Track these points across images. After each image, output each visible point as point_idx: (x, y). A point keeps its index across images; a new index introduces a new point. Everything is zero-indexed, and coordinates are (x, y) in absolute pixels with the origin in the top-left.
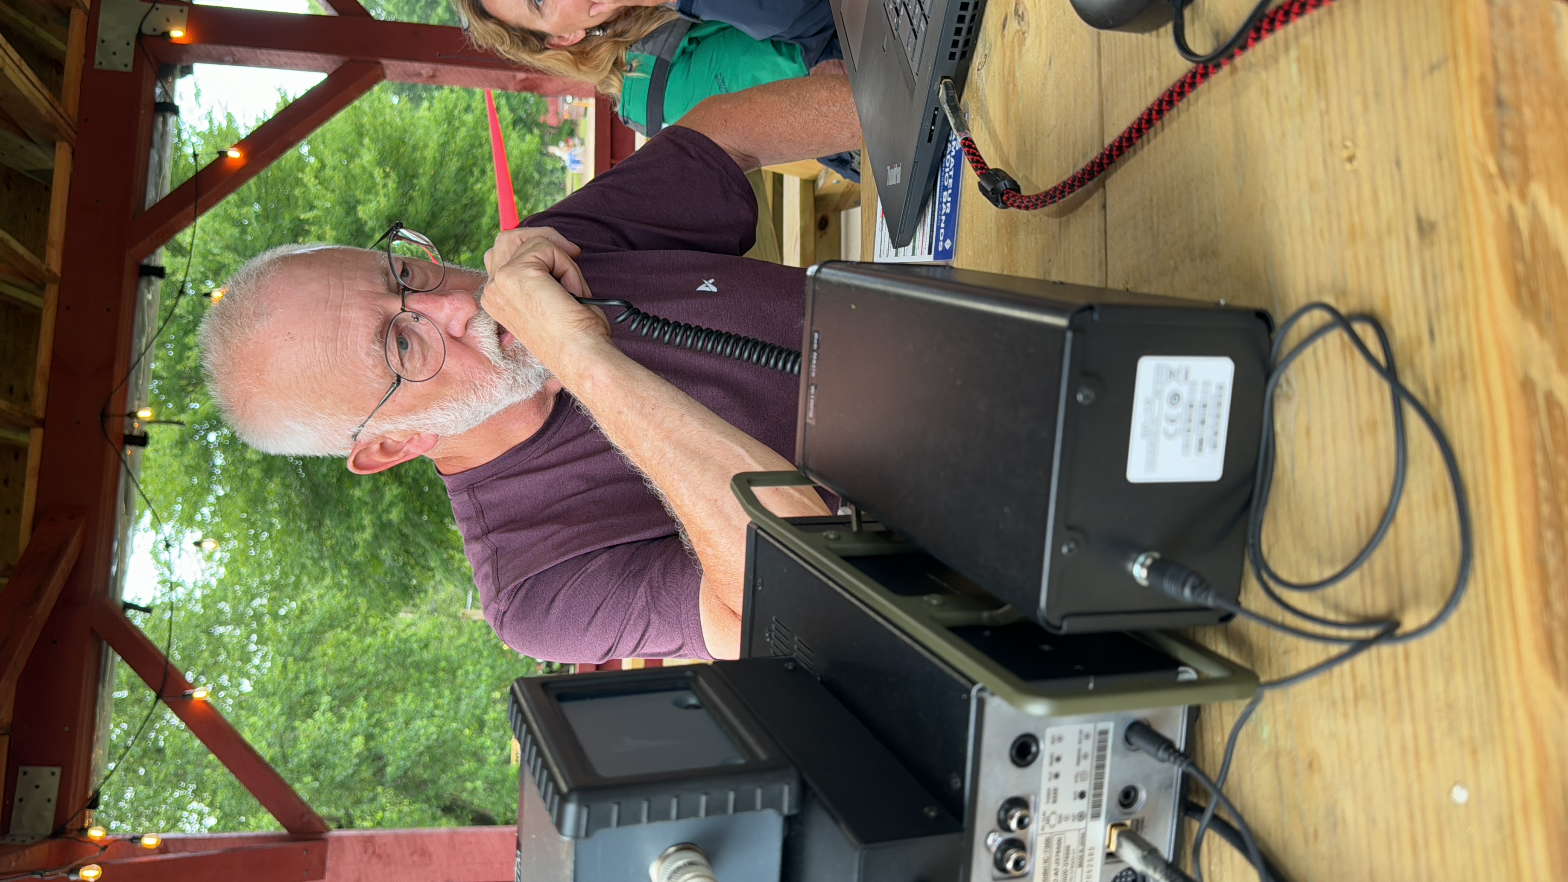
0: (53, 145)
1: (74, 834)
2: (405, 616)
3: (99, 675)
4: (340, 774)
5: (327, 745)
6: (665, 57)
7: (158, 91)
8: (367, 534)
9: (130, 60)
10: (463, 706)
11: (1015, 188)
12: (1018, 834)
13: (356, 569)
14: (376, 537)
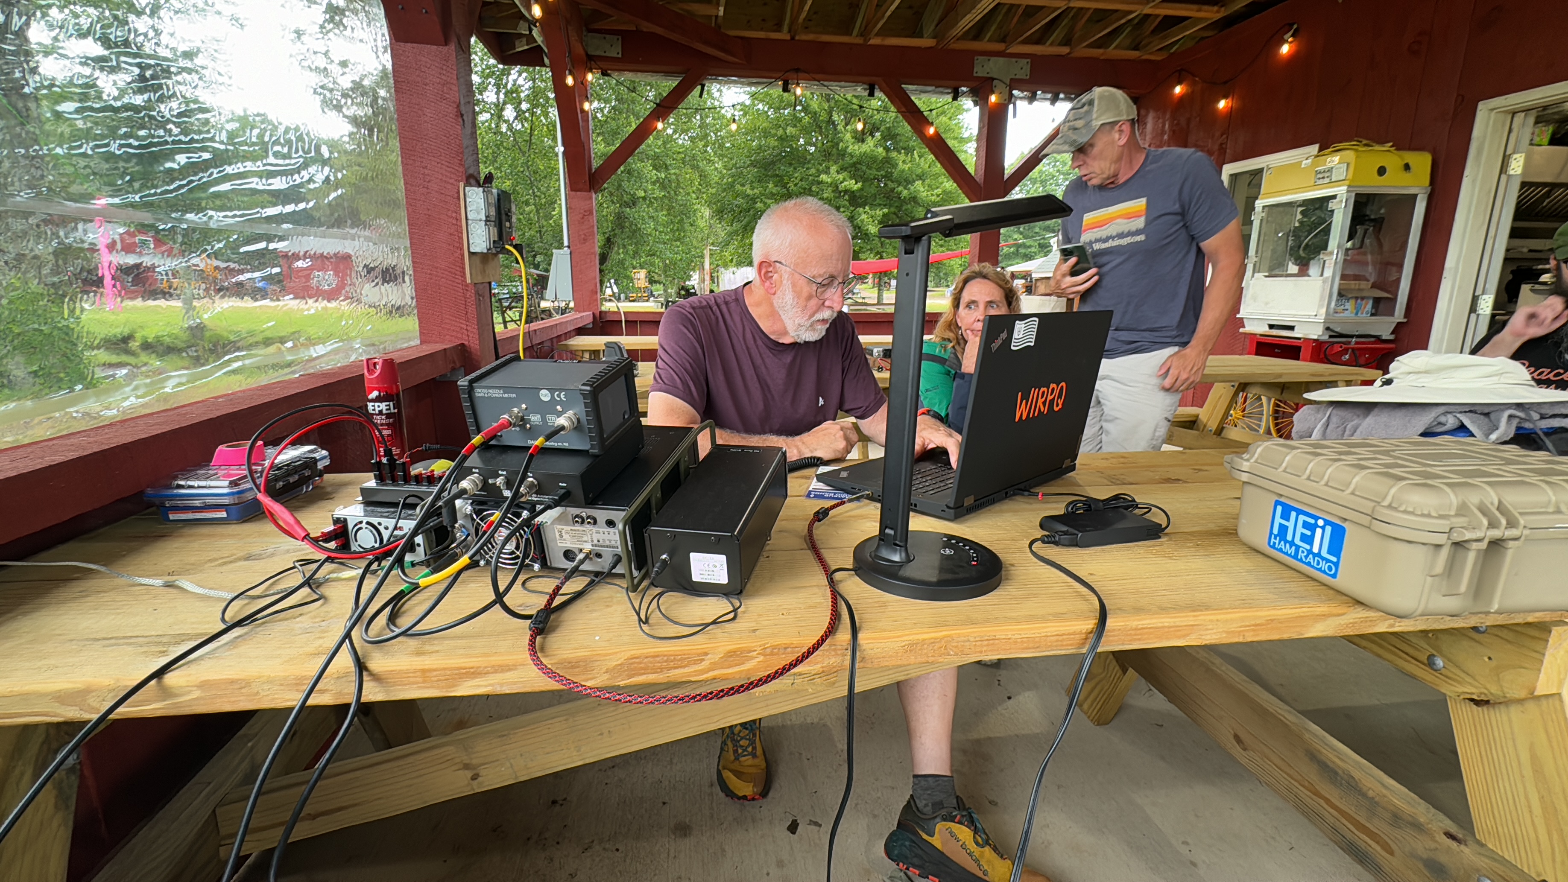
0: (934, 38)
1: (589, 65)
2: (707, 212)
3: (668, 73)
4: (625, 184)
5: (640, 177)
6: (947, 363)
7: (964, 89)
8: (749, 192)
9: (979, 75)
10: (661, 246)
11: (819, 520)
12: (586, 522)
13: (731, 186)
14: (748, 196)
